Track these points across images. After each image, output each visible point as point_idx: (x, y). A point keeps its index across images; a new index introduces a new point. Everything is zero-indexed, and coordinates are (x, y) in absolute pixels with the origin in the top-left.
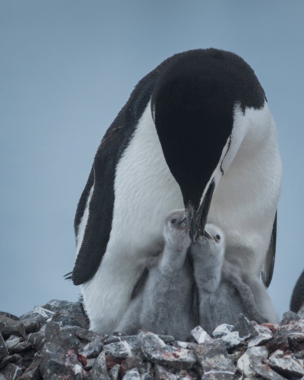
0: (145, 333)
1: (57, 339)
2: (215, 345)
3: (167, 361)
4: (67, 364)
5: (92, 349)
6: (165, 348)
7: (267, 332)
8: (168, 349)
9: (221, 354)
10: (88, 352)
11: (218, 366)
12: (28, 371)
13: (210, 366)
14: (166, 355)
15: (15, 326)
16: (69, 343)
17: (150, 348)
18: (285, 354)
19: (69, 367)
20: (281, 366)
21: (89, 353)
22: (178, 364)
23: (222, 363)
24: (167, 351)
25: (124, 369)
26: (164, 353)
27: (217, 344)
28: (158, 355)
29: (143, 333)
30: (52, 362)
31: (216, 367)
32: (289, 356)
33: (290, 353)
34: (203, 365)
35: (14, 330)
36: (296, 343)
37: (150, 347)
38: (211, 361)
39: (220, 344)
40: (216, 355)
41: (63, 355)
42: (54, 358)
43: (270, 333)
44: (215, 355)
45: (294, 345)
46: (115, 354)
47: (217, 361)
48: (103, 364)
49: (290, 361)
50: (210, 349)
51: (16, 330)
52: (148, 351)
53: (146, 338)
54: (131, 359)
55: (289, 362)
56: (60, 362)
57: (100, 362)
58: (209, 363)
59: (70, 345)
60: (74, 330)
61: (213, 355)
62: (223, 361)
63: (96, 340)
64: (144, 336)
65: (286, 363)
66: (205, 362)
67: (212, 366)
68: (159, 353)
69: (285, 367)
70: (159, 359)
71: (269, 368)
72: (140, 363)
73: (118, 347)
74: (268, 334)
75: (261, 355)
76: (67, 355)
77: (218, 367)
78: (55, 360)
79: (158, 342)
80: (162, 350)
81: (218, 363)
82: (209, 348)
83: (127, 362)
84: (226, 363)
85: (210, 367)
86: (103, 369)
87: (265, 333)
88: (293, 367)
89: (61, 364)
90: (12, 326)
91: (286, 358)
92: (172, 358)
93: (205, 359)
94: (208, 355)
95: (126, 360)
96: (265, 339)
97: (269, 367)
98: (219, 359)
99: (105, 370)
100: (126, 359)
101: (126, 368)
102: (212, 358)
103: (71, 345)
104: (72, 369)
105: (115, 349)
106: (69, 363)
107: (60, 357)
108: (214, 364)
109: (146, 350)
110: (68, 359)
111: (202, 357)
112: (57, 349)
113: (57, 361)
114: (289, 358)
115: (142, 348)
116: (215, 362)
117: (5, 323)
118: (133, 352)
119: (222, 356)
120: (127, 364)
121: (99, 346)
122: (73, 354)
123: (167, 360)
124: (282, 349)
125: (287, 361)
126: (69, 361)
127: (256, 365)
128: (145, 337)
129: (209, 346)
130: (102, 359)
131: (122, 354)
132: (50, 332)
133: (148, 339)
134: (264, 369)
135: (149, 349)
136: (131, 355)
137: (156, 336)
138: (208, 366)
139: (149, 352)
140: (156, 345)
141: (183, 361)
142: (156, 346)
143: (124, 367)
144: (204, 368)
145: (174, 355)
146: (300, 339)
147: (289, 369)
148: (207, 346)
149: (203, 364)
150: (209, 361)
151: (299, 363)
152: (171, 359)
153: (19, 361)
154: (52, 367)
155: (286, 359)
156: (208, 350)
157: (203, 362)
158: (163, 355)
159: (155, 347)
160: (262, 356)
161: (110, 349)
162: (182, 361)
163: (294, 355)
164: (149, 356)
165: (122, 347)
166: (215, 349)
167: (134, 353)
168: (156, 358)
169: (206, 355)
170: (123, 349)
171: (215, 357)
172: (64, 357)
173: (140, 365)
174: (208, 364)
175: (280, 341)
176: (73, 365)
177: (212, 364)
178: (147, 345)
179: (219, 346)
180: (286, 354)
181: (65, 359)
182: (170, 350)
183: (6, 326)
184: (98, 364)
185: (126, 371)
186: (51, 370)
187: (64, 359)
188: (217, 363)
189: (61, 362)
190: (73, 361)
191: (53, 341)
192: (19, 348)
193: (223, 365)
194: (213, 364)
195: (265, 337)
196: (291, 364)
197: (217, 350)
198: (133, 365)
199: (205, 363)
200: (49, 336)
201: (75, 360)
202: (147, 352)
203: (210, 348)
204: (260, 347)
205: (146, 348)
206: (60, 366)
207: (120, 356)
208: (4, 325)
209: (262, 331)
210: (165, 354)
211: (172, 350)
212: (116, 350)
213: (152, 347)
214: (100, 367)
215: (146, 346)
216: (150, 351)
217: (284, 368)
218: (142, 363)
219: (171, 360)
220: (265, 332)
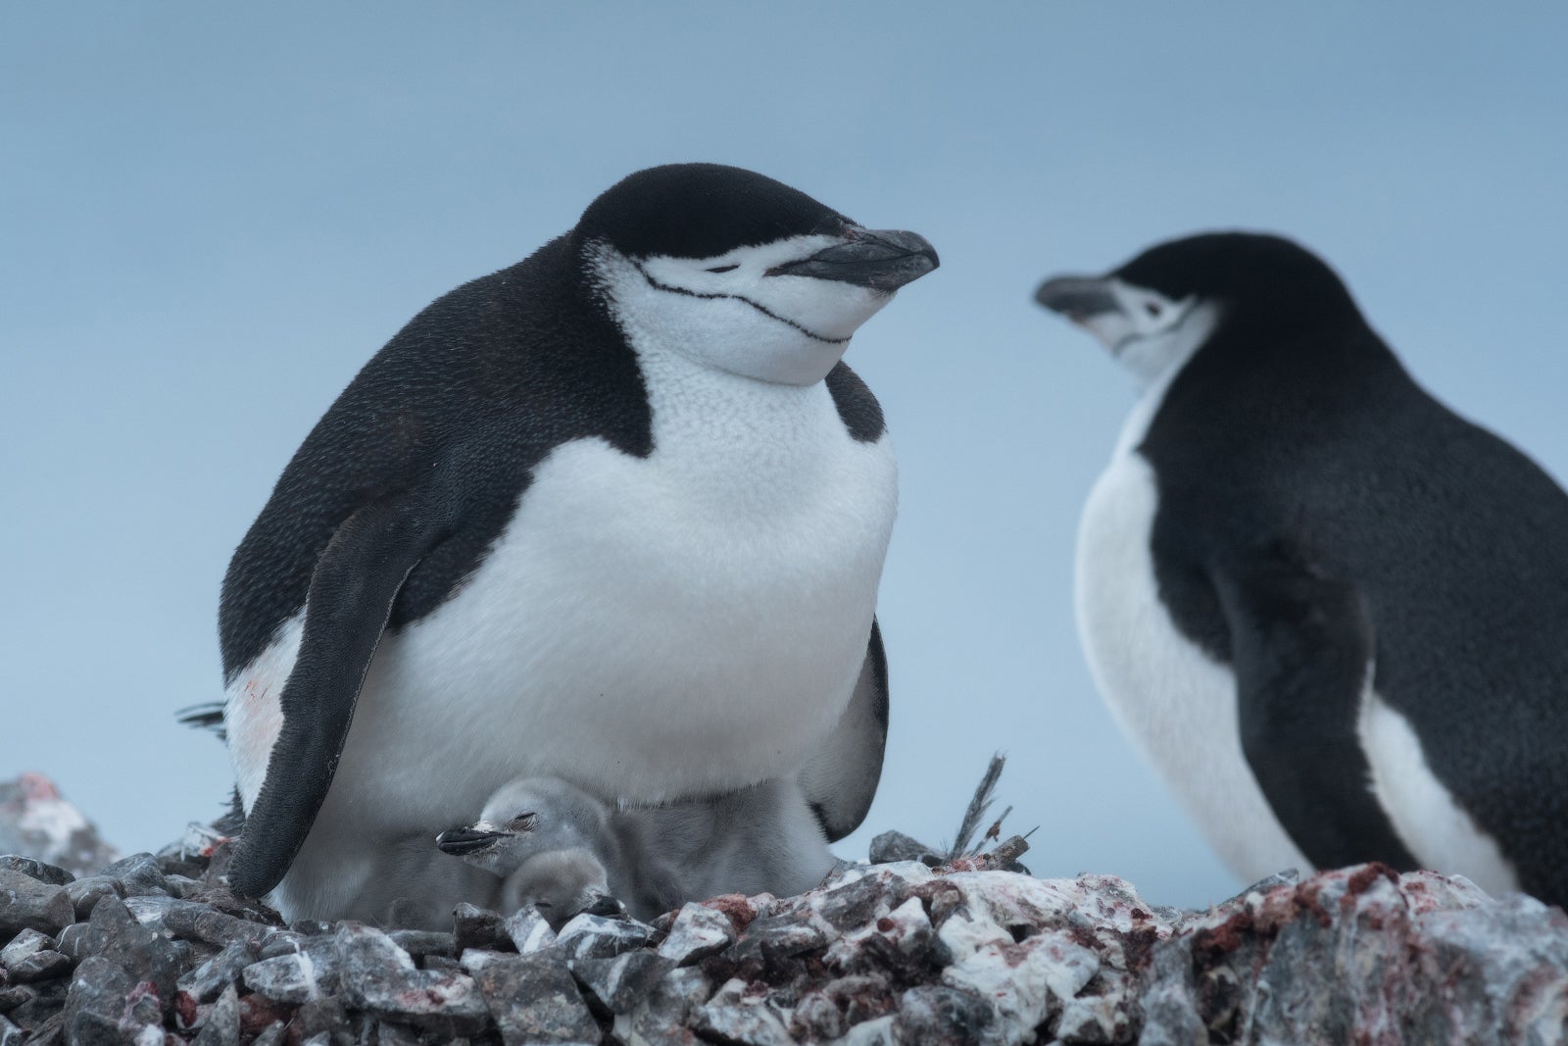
0: (352, 932)
1: (117, 946)
2: (540, 965)
3: (408, 1014)
4: (122, 1023)
5: (216, 975)
6: (406, 976)
7: (716, 923)
8: (414, 978)
9: (557, 992)
10: (204, 984)
11: (548, 1028)
12: (34, 1039)
13: (525, 1030)
14: (406, 997)
15: (38, 901)
16: (148, 959)
17: (363, 976)
18: (748, 992)
19: (128, 1032)
20: (724, 1031)
21: (206, 988)
22: (441, 1021)
23: (560, 1018)
24: (411, 984)
25: (296, 1034)
26: (404, 989)
27: (546, 963)
28: (384, 997)
29: (348, 931)
30: (84, 1016)
31: (540, 1032)
32: (754, 1000)
33: (763, 987)
34: (504, 1029)
35: (33, 914)
36: (785, 959)
37: (362, 972)
38: (527, 1016)
39: (554, 962)
40: (541, 997)
41: (116, 997)
42: (89, 1005)
43: (723, 927)
44: (538, 996)
45: (778, 964)
46: (270, 991)
47: (543, 1013)
48: (226, 1022)
49: (754, 1015)
50: (525, 981)
51: (40, 912)
52: (356, 984)
53: (353, 948)
54: (313, 1006)
55: (750, 1016)
56: (106, 1018)
57: (217, 1019)
58: (522, 1021)
59: (151, 964)
60: (192, 915)
61: (533, 996)
62: (563, 1013)
63: (232, 947)
64: (349, 940)
65: (741, 1021)
66: (509, 1019)
67: (528, 1031)
68: (388, 991)
69: (736, 1031)
70: (384, 1007)
71: (689, 1036)
72: (337, 1019)
73: (282, 972)
74: (715, 929)
75: (683, 994)
76: (127, 998)
77: (546, 1031)
78: (91, 1012)
79: (391, 958)
80: (399, 981)
81: (547, 1022)
82: (521, 976)
83: (303, 1016)
84: (571, 1019)
85: (524, 1034)
86: (226, 1038)
87: (709, 928)
88: (758, 1032)
89: (108, 1024)
90: (31, 902)
91: (746, 1005)
92: (423, 1006)
93: (509, 1009)
94: (518, 999)
95: (303, 1009)
96: (704, 944)
97: (690, 1033)
98: (550, 1007)
99: (230, 1040)
100: (301, 1005)
101: (300, 1032)
102: (530, 1006)
103: (155, 965)
104: (132, 1039)
105: (273, 977)
106: (128, 1021)
107: (108, 1003)
108: (536, 1024)
109: (350, 983)
110: (128, 1010)
111: (501, 1003)
112: (110, 976)
113: (99, 1015)
114: (754, 1006)
115: (342, 975)
116: (539, 1017)
117: (12, 893)
118: (322, 986)
119: (561, 999)
120: (303, 1021)
121: (235, 966)
122: (147, 994)
123: (408, 1010)
124: (744, 977)
125: (746, 1014)
126: (131, 1013)
127: (652, 1028)
128: (351, 945)
129: (521, 972)
130: (225, 1007)
131: (289, 992)
132: (102, 926)
133: (358, 950)
134: (675, 1038)
135: (357, 978)
136: (315, 994)
137: (387, 940)
138: (518, 1030)
139: (359, 989)
140: (381, 965)
141: (454, 1013)
142: (382, 968)
143: (296, 1031)
144: (508, 1037)
145: (431, 995)
146: (801, 944)
147: (746, 1038)
148: (515, 972)
149: (503, 1027)
150: (522, 1017)
151: (781, 1019)
152: (420, 1008)
153: (23, 1006)
154: (84, 1032)
155: (744, 1008)
156: (518, 982)
157: (503, 1021)
158: (399, 997)
159: (379, 974)
160: (686, 997)
161: (261, 978)
162: (450, 1014)
163: (774, 994)
164: (358, 999)
165: (293, 971)
166: (538, 978)
167: (325, 989)
168: (375, 1006)
169: (514, 998)
170: (295, 978)
171: (538, 1003)
172: (119, 1003)
173: (337, 1025)
174: (518, 1027)
175: (747, 952)
176: (138, 1026)
177: (530, 1026)
178: (353, 967)
179: (549, 968)
180: (752, 990)
181: (120, 1008)
182: (422, 980)
183: (14, 900)
184: (212, 1024)
185: (303, 1040)
186: (79, 1040)
187: (118, 1010)
188: (545, 1019)
189: (108, 1019)
190: (143, 1014)
191: (108, 952)
192: (24, 969)
193: (562, 1025)
194: (532, 1023)
195: (705, 939)
196: (754, 1022)
197: (543, 980)
198: (319, 1024)
199: (510, 1022)
200: (99, 939)
201: (149, 1012)
202: (352, 987)
203: (524, 978)
204: (688, 968)
205: (349, 976)
206: (106, 1029)
207: (285, 998)
208: (9, 899)
209: (701, 920)
210: (405, 993)
211: (427, 982)
212: (277, 980)
213: (370, 973)
214: (217, 1031)
215: (351, 971)
216: (362, 986)
217: (733, 1035)
218: (341, 1018)
219: (419, 1012)
220: (709, 924)
